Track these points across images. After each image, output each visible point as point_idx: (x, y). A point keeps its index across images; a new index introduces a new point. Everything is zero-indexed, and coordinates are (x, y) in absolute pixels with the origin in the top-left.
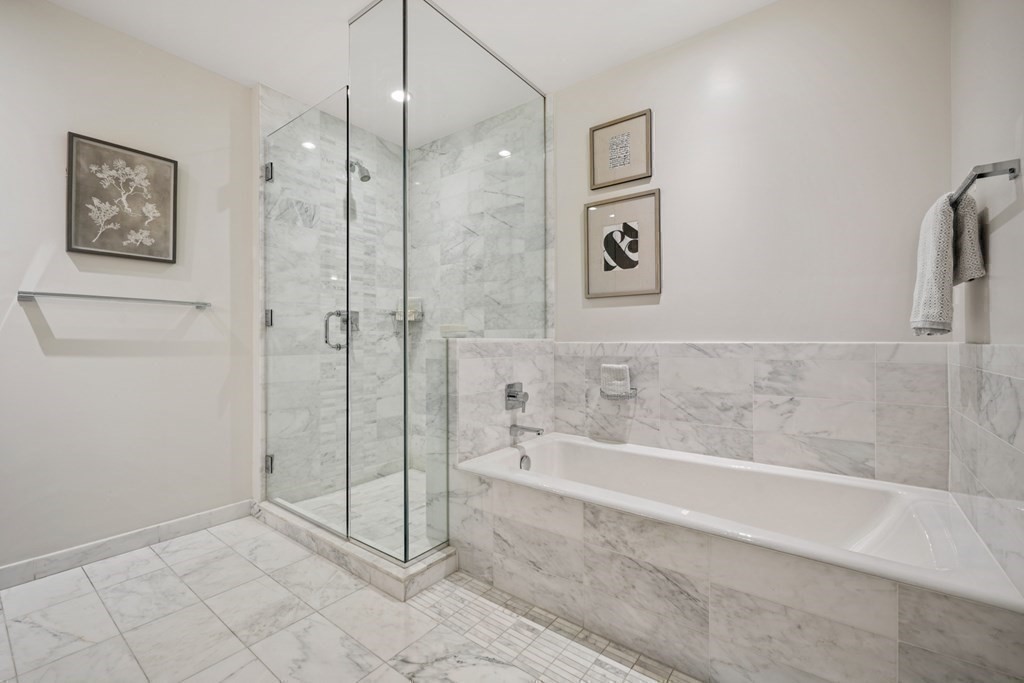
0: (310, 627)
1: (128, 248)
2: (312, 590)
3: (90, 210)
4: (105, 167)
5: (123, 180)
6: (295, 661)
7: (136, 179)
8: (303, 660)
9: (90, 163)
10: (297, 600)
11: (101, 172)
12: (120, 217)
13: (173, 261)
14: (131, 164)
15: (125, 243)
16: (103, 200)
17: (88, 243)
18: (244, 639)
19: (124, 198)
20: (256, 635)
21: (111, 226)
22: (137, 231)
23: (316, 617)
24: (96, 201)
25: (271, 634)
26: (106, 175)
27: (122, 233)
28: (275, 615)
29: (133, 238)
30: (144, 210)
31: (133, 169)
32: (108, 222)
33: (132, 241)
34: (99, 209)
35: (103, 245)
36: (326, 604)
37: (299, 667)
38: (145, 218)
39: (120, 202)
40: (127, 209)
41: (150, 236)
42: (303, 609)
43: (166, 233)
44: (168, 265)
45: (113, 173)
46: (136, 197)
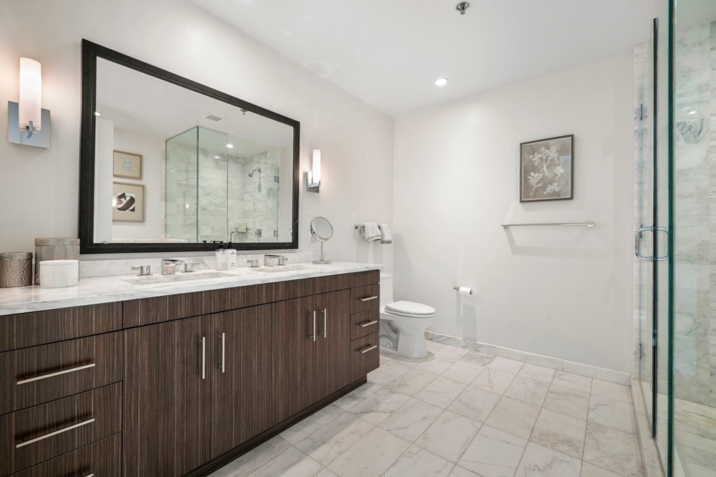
0: (566, 462)
1: (547, 195)
2: (598, 449)
3: (529, 179)
4: (536, 154)
5: (545, 157)
6: (536, 466)
7: (551, 154)
8: (539, 470)
9: (530, 154)
10: (582, 445)
11: (534, 157)
12: (543, 179)
13: (572, 198)
14: (548, 148)
15: (545, 193)
16: (535, 172)
17: (528, 197)
18: (532, 436)
19: (545, 168)
20: (539, 440)
21: (539, 185)
22: (551, 185)
23: (578, 462)
24: (532, 174)
25: (545, 446)
26: (536, 158)
27: (544, 188)
28: (560, 441)
29: (550, 189)
30: (555, 171)
31: (549, 149)
32: (537, 183)
33: (549, 191)
34: (533, 177)
35: (535, 197)
36: (594, 462)
37: (533, 470)
38: (556, 175)
39: (543, 170)
40: (547, 173)
41: (558, 186)
42: (577, 452)
43: (567, 181)
44: (569, 201)
45: (540, 156)
46: (552, 165)
